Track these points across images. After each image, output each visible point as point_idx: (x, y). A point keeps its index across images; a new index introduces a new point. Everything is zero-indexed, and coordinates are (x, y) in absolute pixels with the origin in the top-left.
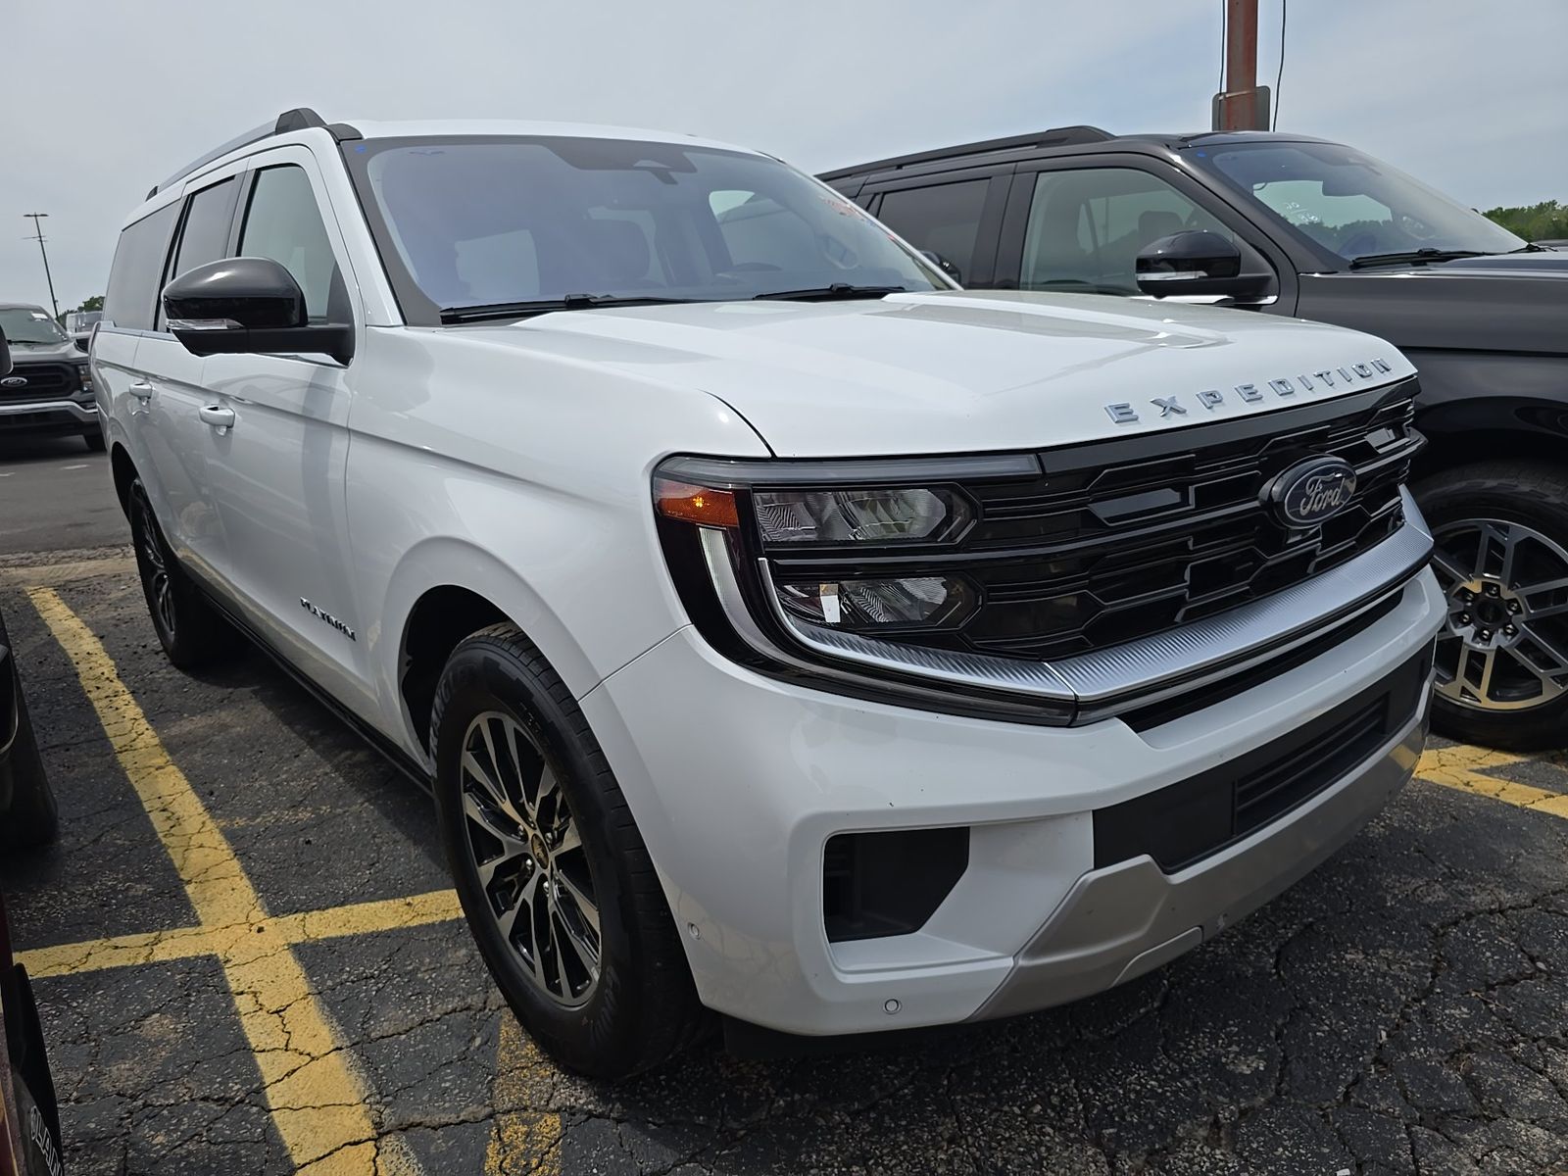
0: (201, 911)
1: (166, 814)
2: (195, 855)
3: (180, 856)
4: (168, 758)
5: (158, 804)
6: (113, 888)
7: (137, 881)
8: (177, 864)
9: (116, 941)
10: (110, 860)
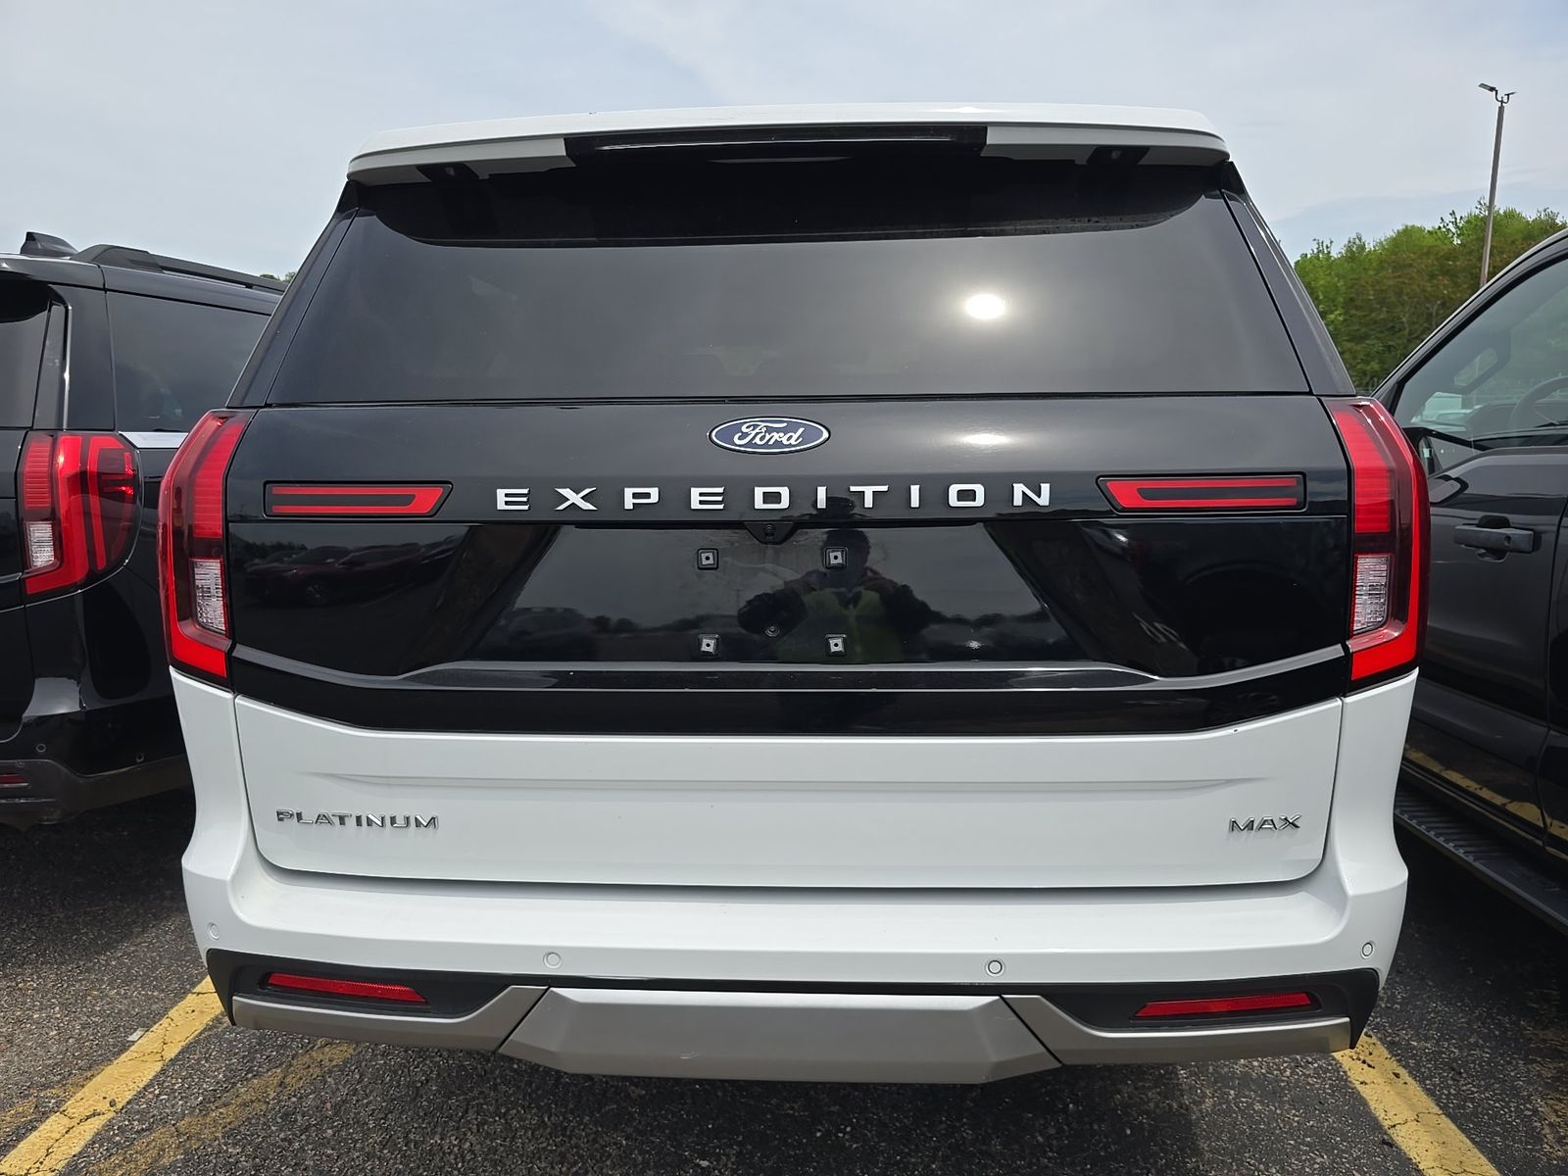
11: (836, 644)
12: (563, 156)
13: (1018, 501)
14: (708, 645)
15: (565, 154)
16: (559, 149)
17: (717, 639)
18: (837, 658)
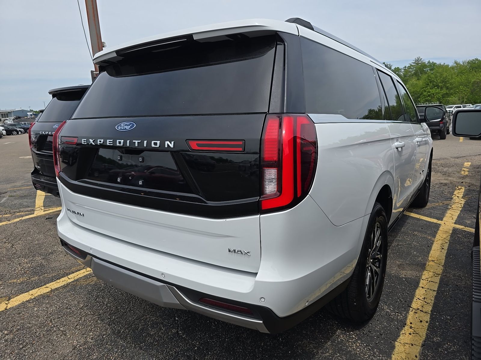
0: (452, 229)
1: (443, 247)
2: (445, 236)
3: (448, 238)
4: (428, 263)
5: (443, 251)
6: (465, 238)
7: (460, 237)
8: (450, 237)
9: (470, 231)
10: (463, 243)
11: (140, 183)
12: (116, 57)
13: (166, 146)
14: (119, 180)
15: (116, 56)
16: (115, 55)
17: (121, 179)
18: (141, 186)
